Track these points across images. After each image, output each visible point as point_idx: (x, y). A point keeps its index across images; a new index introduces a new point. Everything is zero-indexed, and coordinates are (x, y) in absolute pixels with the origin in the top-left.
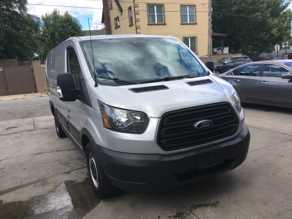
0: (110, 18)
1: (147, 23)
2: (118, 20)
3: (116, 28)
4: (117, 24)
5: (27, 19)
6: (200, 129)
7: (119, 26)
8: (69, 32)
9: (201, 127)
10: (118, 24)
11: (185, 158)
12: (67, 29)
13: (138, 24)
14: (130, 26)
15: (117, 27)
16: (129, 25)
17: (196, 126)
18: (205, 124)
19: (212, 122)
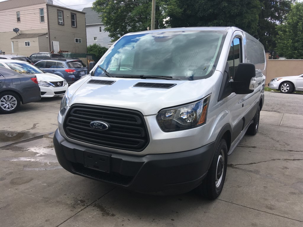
17: (90, 124)
18: (98, 125)
19: (107, 126)
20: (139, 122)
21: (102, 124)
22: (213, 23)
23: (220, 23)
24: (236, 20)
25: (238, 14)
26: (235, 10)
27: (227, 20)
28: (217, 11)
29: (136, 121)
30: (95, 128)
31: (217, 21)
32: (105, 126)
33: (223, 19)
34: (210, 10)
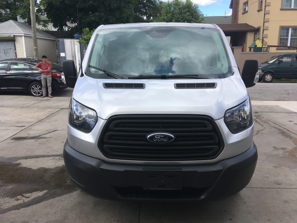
0: (239, 3)
1: (280, 7)
2: (247, 5)
3: (243, 14)
4: (245, 9)
5: (158, 6)
6: (153, 142)
7: (247, 12)
8: (186, 19)
9: (154, 140)
10: (247, 10)
11: (126, 171)
12: (184, 15)
13: (268, 8)
14: (259, 11)
15: (245, 12)
16: (257, 10)
17: (148, 137)
18: (161, 137)
19: (174, 137)
20: (210, 127)
21: (166, 136)
22: (94, 15)
23: (102, 15)
24: (116, 14)
25: (117, 8)
26: (114, 4)
27: (108, 14)
28: (97, 3)
29: (206, 127)
30: (157, 141)
31: (98, 14)
32: (170, 138)
33: (104, 12)
34: (91, 2)
